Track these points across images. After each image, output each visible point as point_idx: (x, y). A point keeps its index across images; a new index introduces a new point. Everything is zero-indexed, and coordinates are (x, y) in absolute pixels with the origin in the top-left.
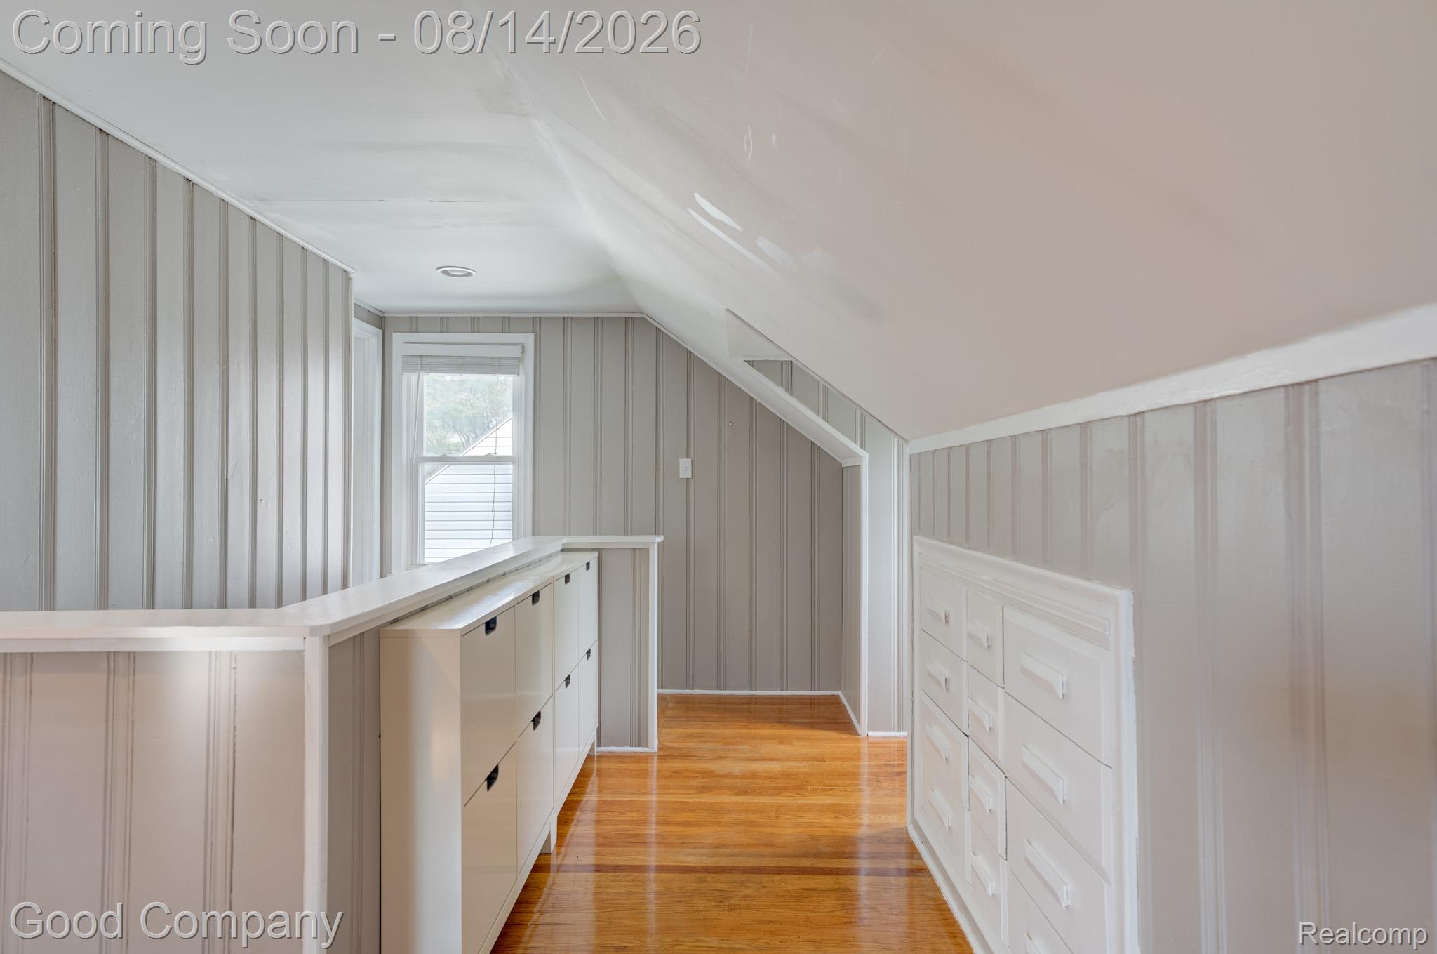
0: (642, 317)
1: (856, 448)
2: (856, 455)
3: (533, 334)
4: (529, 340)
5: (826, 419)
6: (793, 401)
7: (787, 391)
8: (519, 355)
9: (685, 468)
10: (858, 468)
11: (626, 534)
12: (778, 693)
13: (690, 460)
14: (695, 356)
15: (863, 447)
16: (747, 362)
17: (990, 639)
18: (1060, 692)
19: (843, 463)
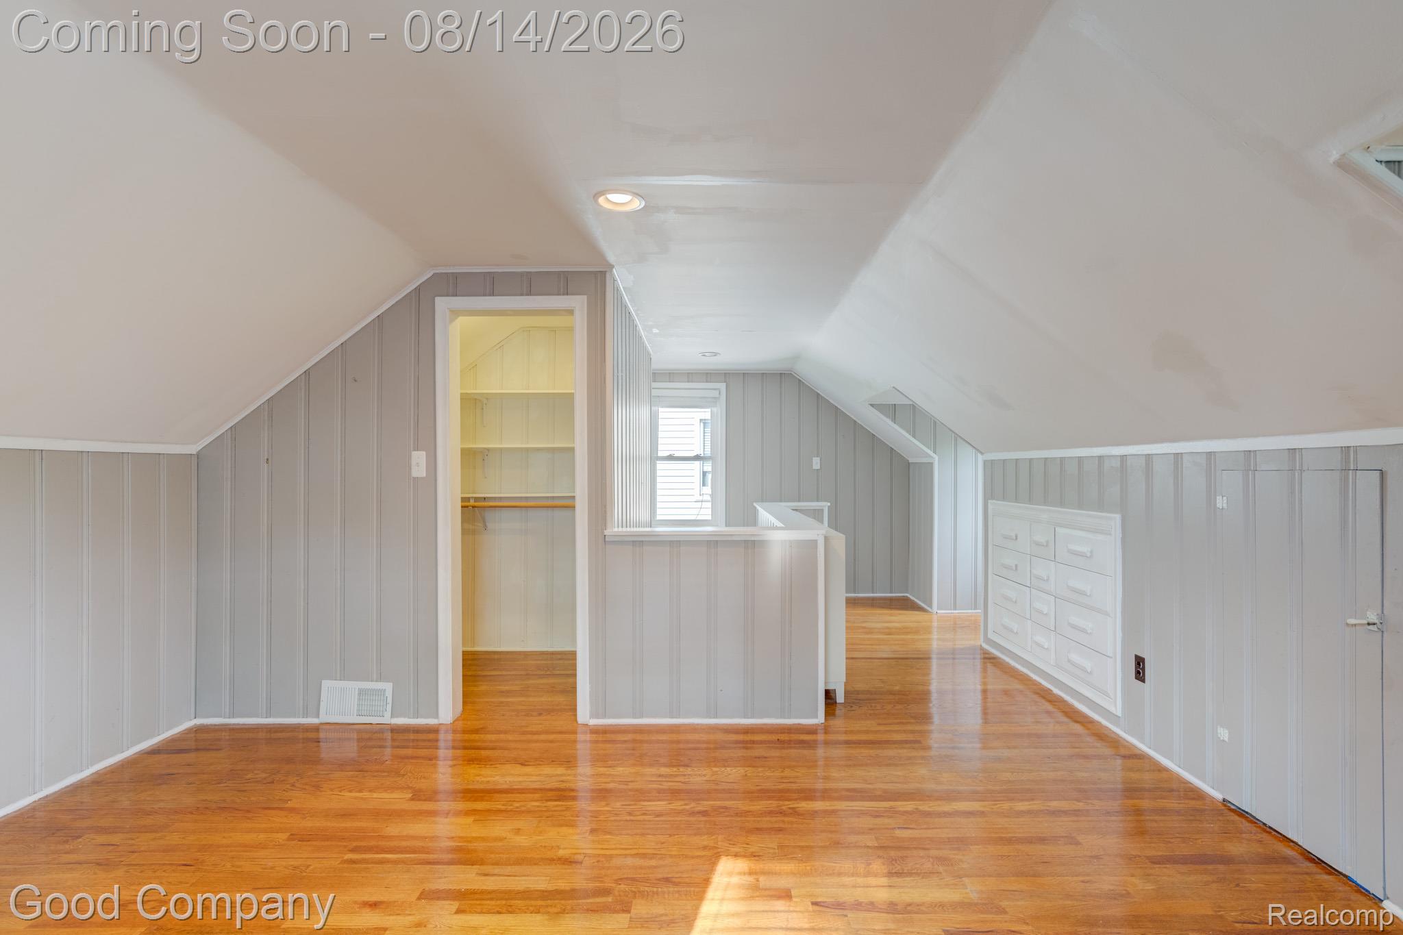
0: (791, 374)
1: (931, 453)
2: (930, 456)
3: (725, 384)
4: (723, 386)
5: (914, 436)
6: (896, 427)
7: (892, 421)
8: (717, 396)
9: (816, 463)
10: (931, 464)
11: (799, 501)
12: (871, 595)
13: (819, 458)
14: (822, 397)
15: (935, 452)
16: (871, 405)
17: (1047, 542)
18: (1089, 555)
19: (911, 460)
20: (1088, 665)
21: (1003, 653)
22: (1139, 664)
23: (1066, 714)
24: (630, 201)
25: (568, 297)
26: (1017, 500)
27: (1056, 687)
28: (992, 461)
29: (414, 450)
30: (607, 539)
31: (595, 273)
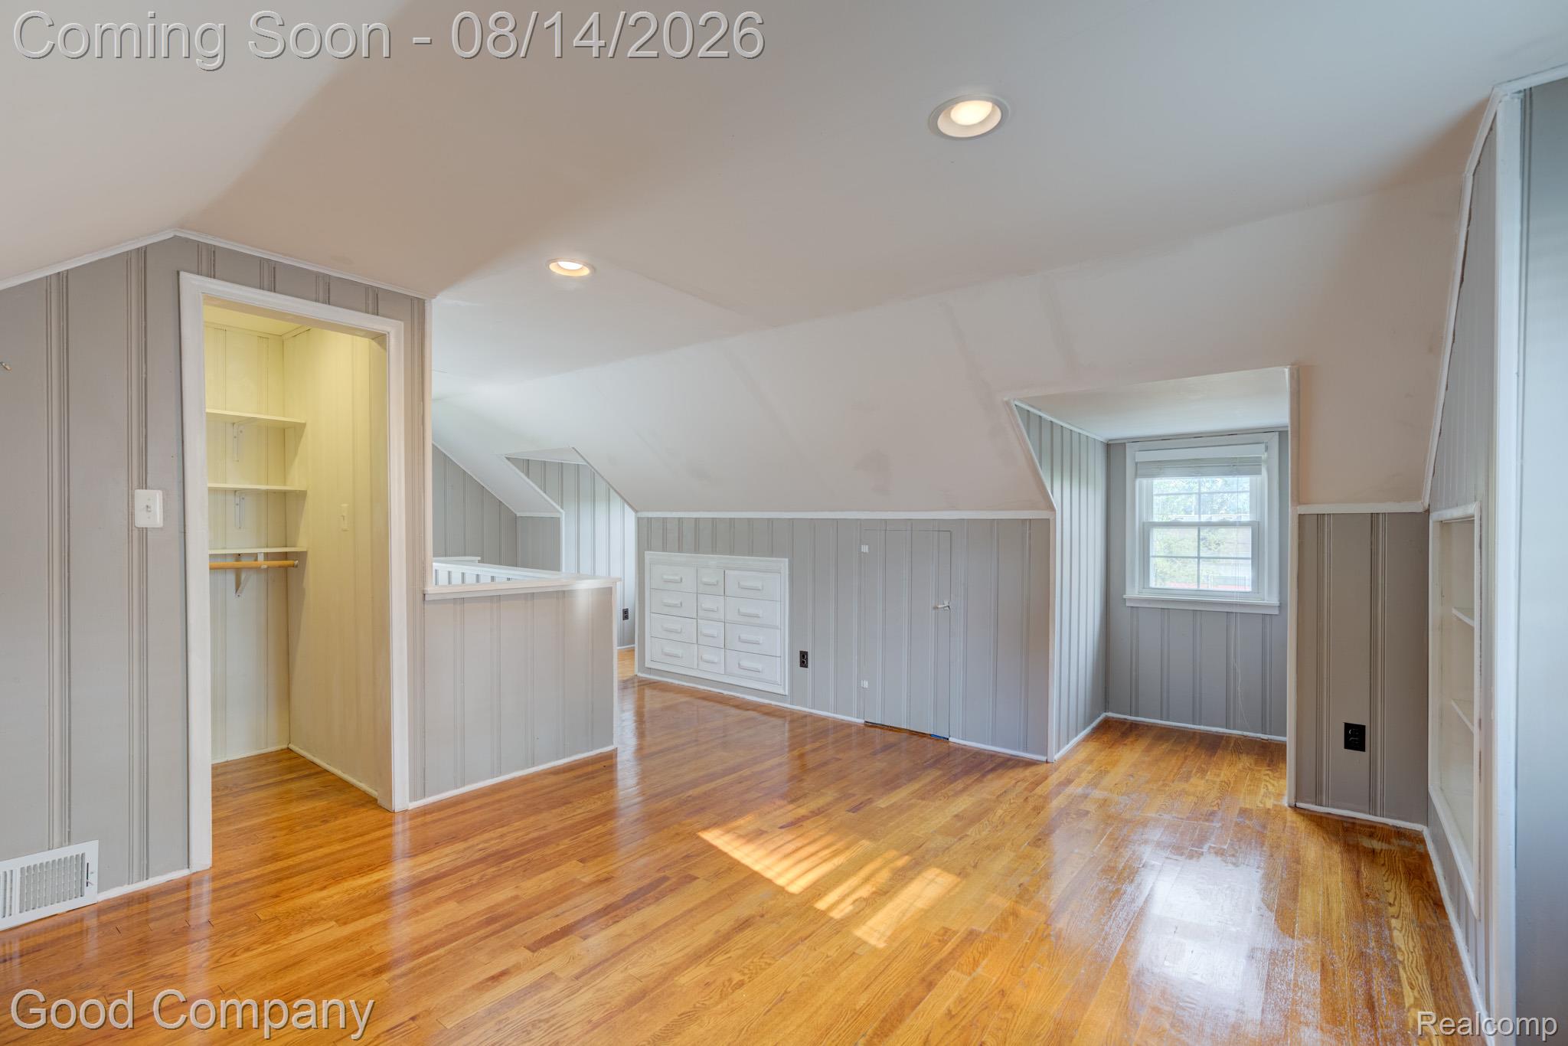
1: (558, 508)
2: (558, 511)
5: (545, 492)
6: (529, 481)
7: (526, 475)
10: (556, 522)
15: (562, 508)
16: (507, 458)
17: (717, 582)
18: (760, 588)
19: (518, 514)
20: (759, 667)
21: (662, 676)
22: (803, 656)
23: (737, 707)
24: (579, 270)
25: (377, 317)
26: (680, 550)
27: (725, 690)
28: (649, 520)
29: (140, 487)
30: (427, 599)
31: (412, 299)
